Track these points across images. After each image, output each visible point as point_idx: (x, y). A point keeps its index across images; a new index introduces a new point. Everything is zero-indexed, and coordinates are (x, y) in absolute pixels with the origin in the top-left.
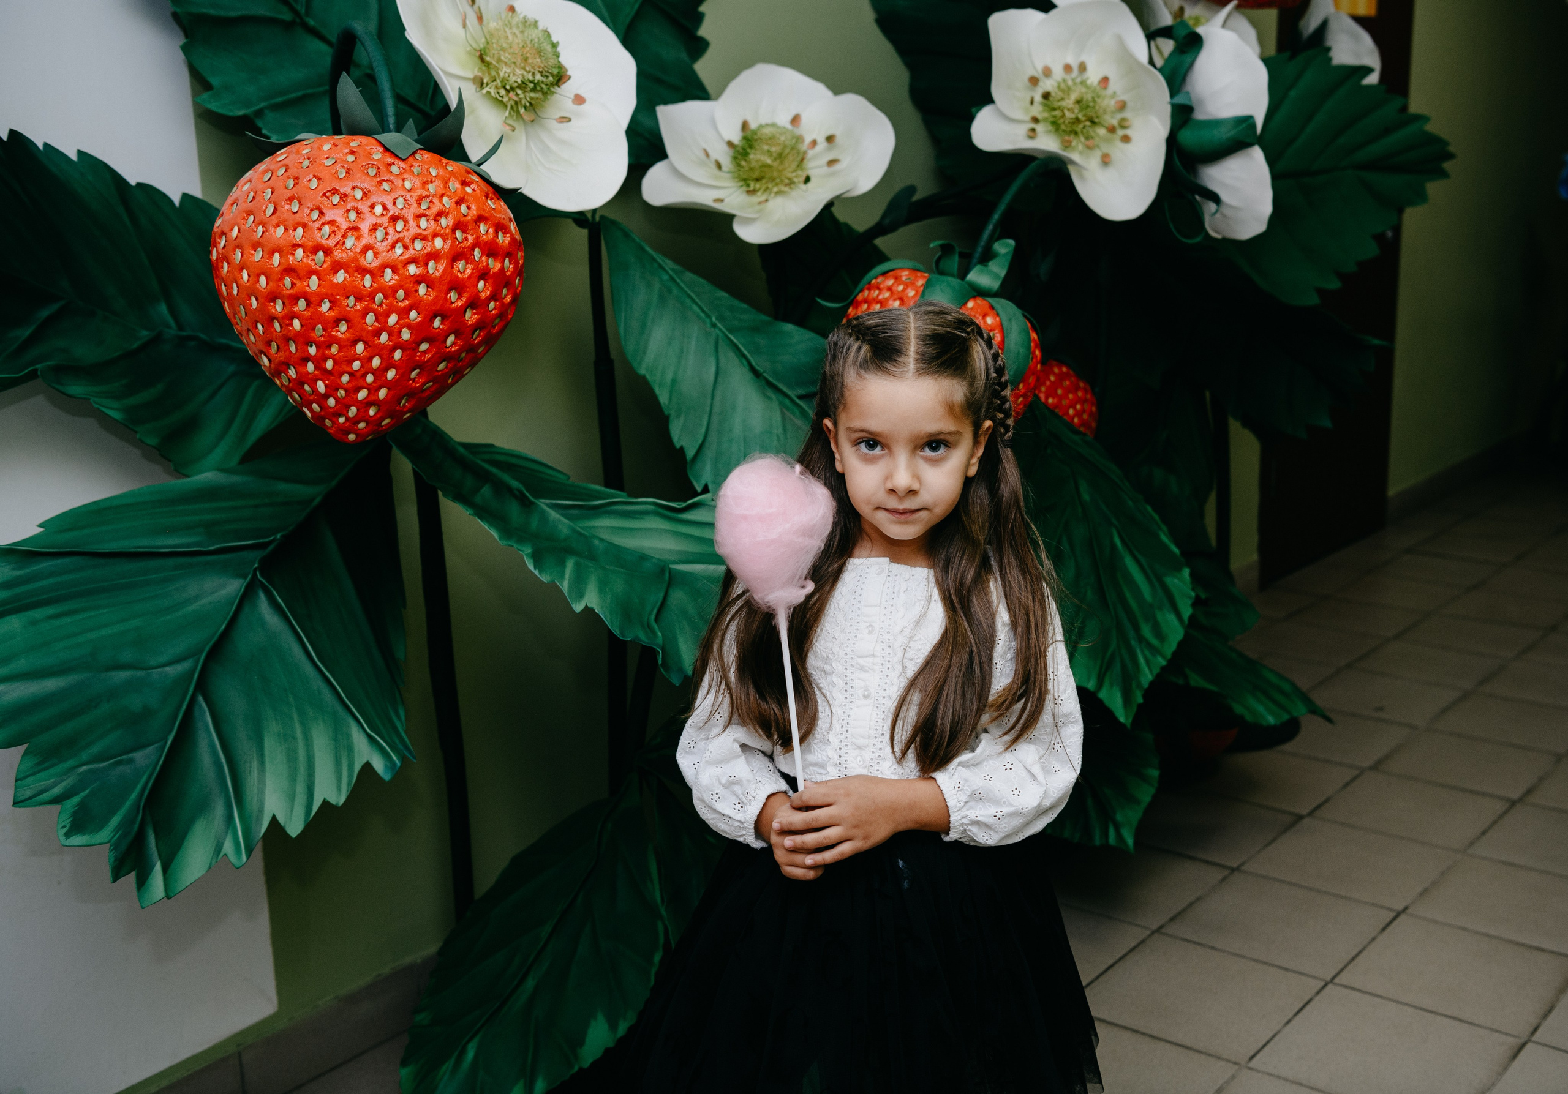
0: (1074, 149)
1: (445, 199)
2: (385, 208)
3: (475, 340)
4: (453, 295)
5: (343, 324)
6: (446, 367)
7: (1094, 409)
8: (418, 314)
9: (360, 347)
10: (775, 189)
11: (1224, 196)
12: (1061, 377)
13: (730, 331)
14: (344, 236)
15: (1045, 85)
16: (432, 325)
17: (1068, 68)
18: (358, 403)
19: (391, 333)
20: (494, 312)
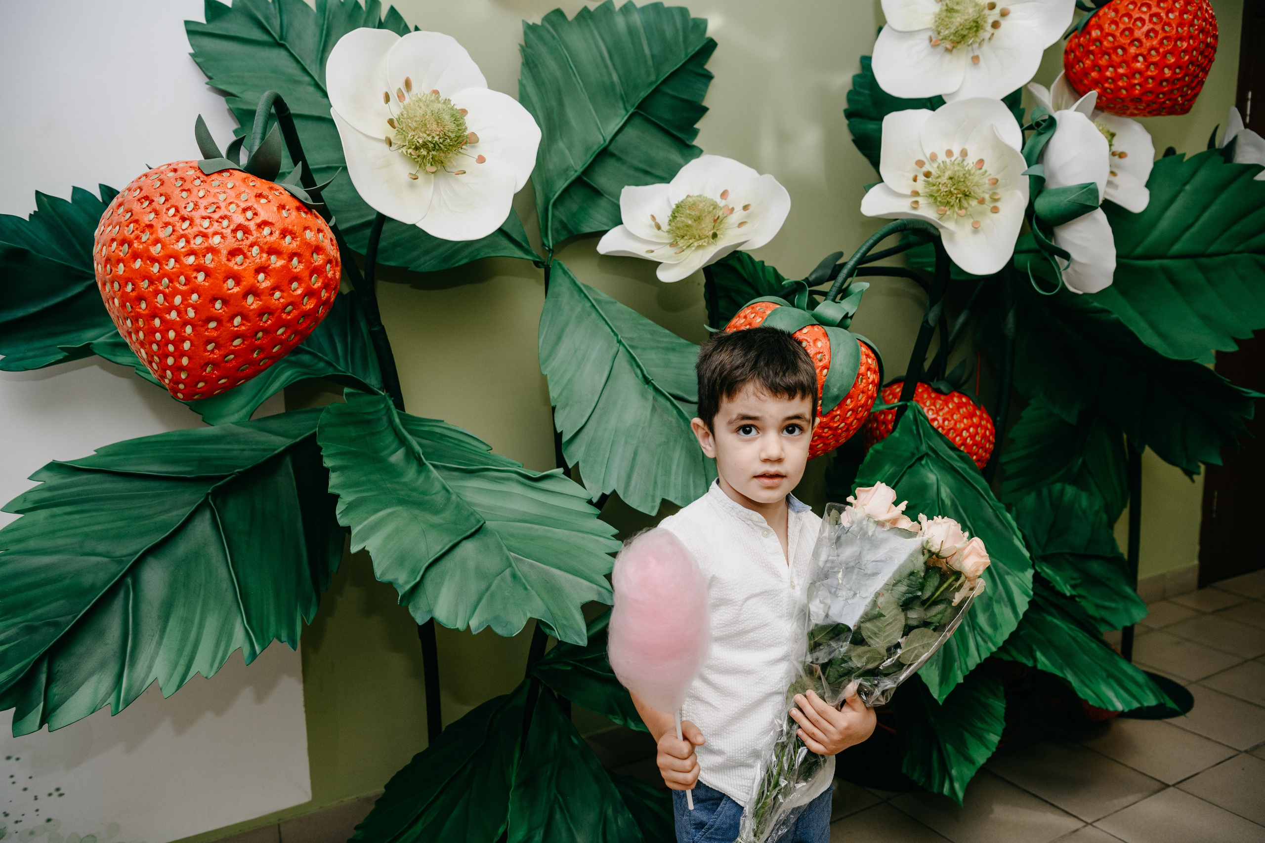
0: (949, 218)
1: (233, 206)
2: (177, 210)
3: (266, 322)
4: (231, 283)
5: (143, 303)
6: (243, 343)
7: (988, 433)
8: (199, 297)
9: (157, 322)
10: (696, 244)
11: (1074, 255)
12: (959, 406)
13: (633, 347)
14: (143, 232)
15: (927, 168)
16: (214, 307)
17: (949, 153)
18: (170, 368)
19: (179, 313)
20: (282, 300)
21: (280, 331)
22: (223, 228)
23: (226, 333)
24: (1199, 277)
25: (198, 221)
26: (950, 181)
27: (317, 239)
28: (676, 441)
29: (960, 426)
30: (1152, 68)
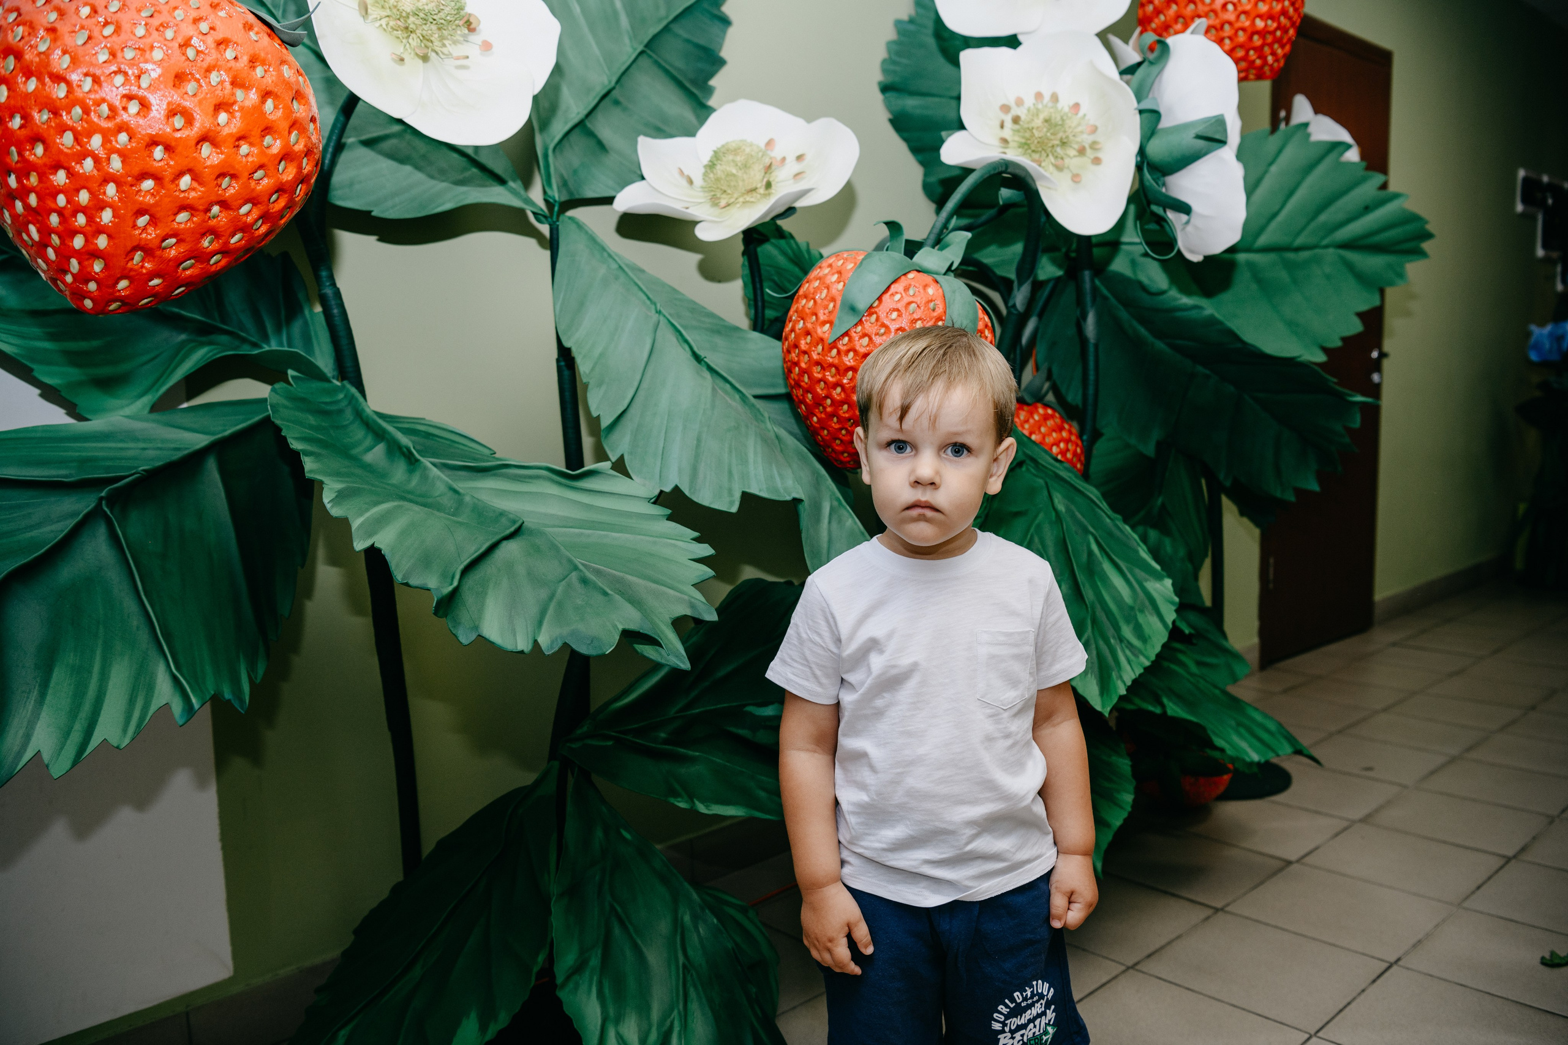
1: (177, 12)
2: (94, 12)
3: (226, 189)
4: (178, 122)
5: (38, 146)
6: (190, 220)
7: (1079, 450)
8: (130, 139)
9: (61, 176)
11: (1194, 206)
12: (1046, 418)
15: (1016, 111)
16: (151, 155)
17: (1039, 96)
18: (77, 254)
19: (97, 160)
20: (250, 159)
21: (245, 209)
22: (166, 39)
23: (167, 200)
24: (1284, 275)
25: (126, 26)
26: (1046, 124)
27: (298, 82)
28: (747, 426)
29: (1048, 440)
30: (1243, 17)
